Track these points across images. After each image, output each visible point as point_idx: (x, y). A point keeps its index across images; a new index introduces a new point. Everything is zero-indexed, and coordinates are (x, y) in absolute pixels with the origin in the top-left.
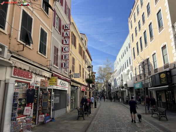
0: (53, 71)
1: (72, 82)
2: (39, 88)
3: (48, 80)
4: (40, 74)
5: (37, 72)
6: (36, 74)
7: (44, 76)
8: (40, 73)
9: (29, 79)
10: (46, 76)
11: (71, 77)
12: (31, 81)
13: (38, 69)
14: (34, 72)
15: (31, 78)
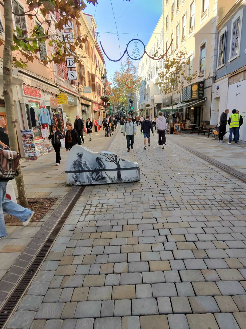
0: (60, 86)
1: (81, 99)
2: (50, 108)
3: (56, 98)
4: (48, 91)
5: (44, 89)
6: (43, 91)
7: (51, 93)
8: (47, 89)
9: (39, 98)
10: (53, 93)
11: (80, 92)
12: (40, 100)
13: (44, 85)
14: (42, 89)
15: (40, 96)
